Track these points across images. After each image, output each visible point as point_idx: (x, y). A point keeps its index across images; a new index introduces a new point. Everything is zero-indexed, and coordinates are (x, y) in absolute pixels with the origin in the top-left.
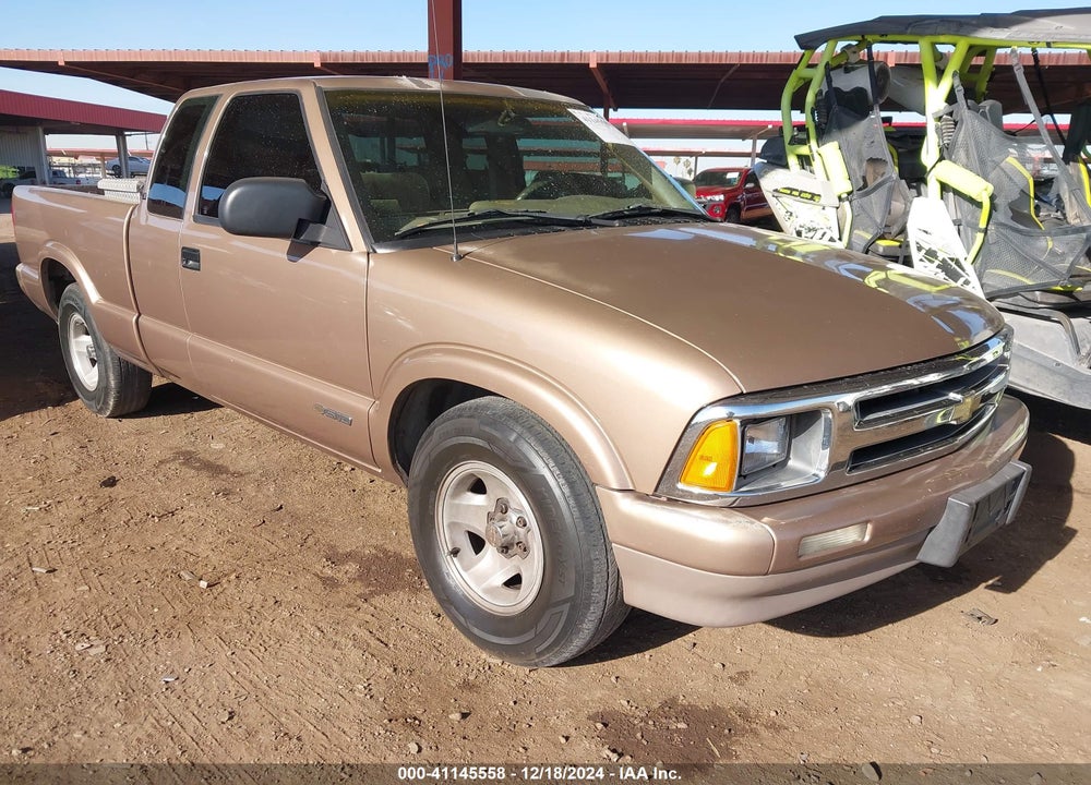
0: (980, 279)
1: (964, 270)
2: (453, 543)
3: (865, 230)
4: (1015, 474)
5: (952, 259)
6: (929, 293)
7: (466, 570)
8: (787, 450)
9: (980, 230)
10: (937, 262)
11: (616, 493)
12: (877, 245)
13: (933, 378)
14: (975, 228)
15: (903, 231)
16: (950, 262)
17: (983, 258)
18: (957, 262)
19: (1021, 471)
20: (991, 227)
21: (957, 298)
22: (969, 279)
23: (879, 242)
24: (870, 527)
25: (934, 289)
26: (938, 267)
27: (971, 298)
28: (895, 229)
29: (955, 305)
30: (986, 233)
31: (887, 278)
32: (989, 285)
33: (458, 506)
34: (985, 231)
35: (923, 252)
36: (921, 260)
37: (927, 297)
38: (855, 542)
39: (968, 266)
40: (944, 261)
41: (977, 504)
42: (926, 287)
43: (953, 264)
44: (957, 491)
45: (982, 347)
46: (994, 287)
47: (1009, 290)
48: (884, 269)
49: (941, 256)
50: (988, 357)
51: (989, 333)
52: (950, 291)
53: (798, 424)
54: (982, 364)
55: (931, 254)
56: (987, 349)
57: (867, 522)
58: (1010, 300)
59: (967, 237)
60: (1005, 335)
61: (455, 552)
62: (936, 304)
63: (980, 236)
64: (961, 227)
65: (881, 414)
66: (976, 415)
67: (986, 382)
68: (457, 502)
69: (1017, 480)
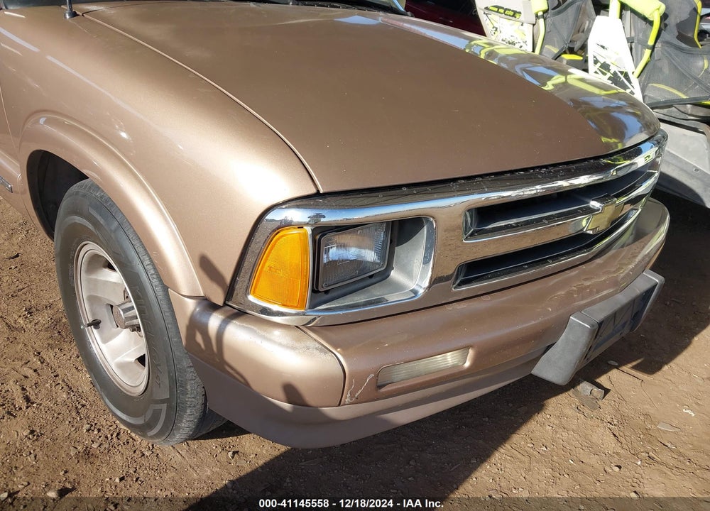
0: (643, 90)
1: (630, 82)
2: (93, 314)
3: (554, 45)
4: (647, 286)
5: (622, 73)
6: (599, 96)
7: (105, 341)
8: (388, 260)
9: (648, 47)
10: (609, 75)
11: (186, 299)
12: (563, 58)
13: (583, 180)
14: (645, 46)
15: (584, 48)
16: (620, 74)
17: (648, 74)
18: (626, 75)
19: (652, 284)
20: (659, 45)
21: (622, 103)
22: (634, 91)
23: (564, 56)
24: (471, 352)
25: (603, 93)
26: (609, 79)
27: (634, 104)
28: (577, 46)
29: (619, 108)
30: (653, 50)
31: (566, 82)
32: (649, 97)
33: (96, 280)
34: (653, 48)
35: (599, 64)
36: (596, 72)
37: (596, 99)
38: (454, 367)
39: (634, 79)
40: (615, 74)
41: (600, 324)
42: (597, 91)
43: (622, 77)
44: (580, 309)
45: (635, 151)
46: (653, 98)
47: (665, 102)
48: (565, 73)
49: (613, 69)
50: (640, 161)
51: (644, 136)
52: (617, 95)
53: (402, 230)
54: (633, 168)
55: (605, 67)
56: (638, 152)
57: (468, 347)
58: (665, 111)
59: (637, 54)
60: (658, 140)
61: (96, 324)
62: (600, 105)
63: (648, 52)
64: (633, 45)
65: (503, 223)
66: (616, 223)
67: (633, 188)
68: (93, 277)
69: (650, 291)
